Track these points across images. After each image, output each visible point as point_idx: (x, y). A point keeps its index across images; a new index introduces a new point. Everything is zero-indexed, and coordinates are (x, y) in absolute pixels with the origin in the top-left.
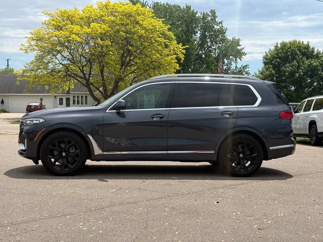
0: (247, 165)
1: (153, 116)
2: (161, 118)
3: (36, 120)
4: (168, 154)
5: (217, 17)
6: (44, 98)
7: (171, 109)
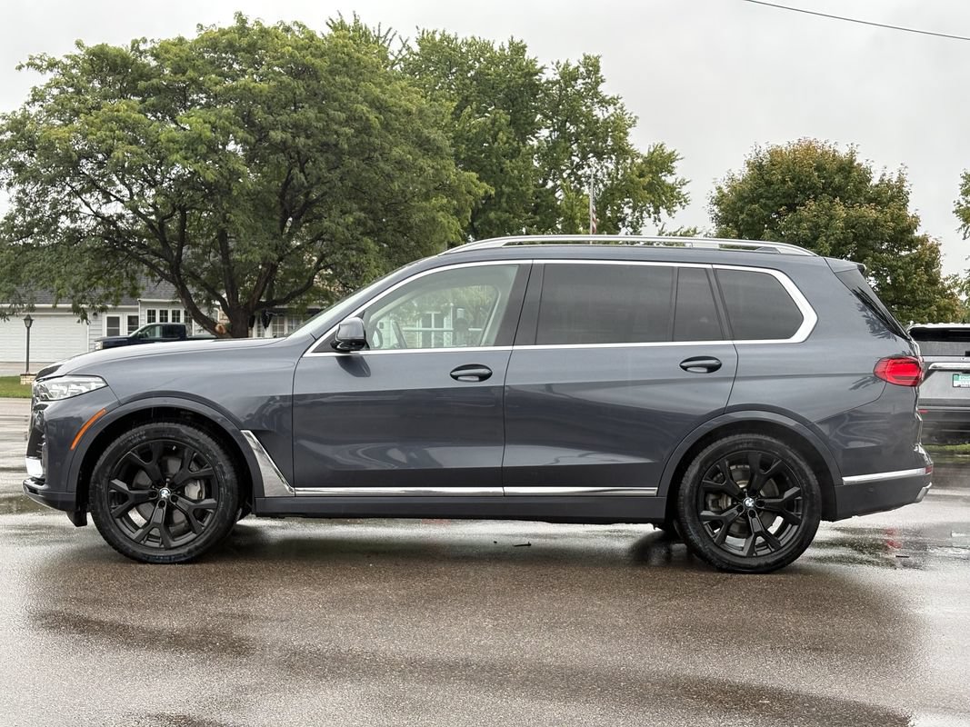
0: (773, 530)
1: (454, 371)
2: (483, 377)
3: (78, 384)
4: (505, 495)
5: (602, 81)
6: (33, 316)
7: (516, 348)
